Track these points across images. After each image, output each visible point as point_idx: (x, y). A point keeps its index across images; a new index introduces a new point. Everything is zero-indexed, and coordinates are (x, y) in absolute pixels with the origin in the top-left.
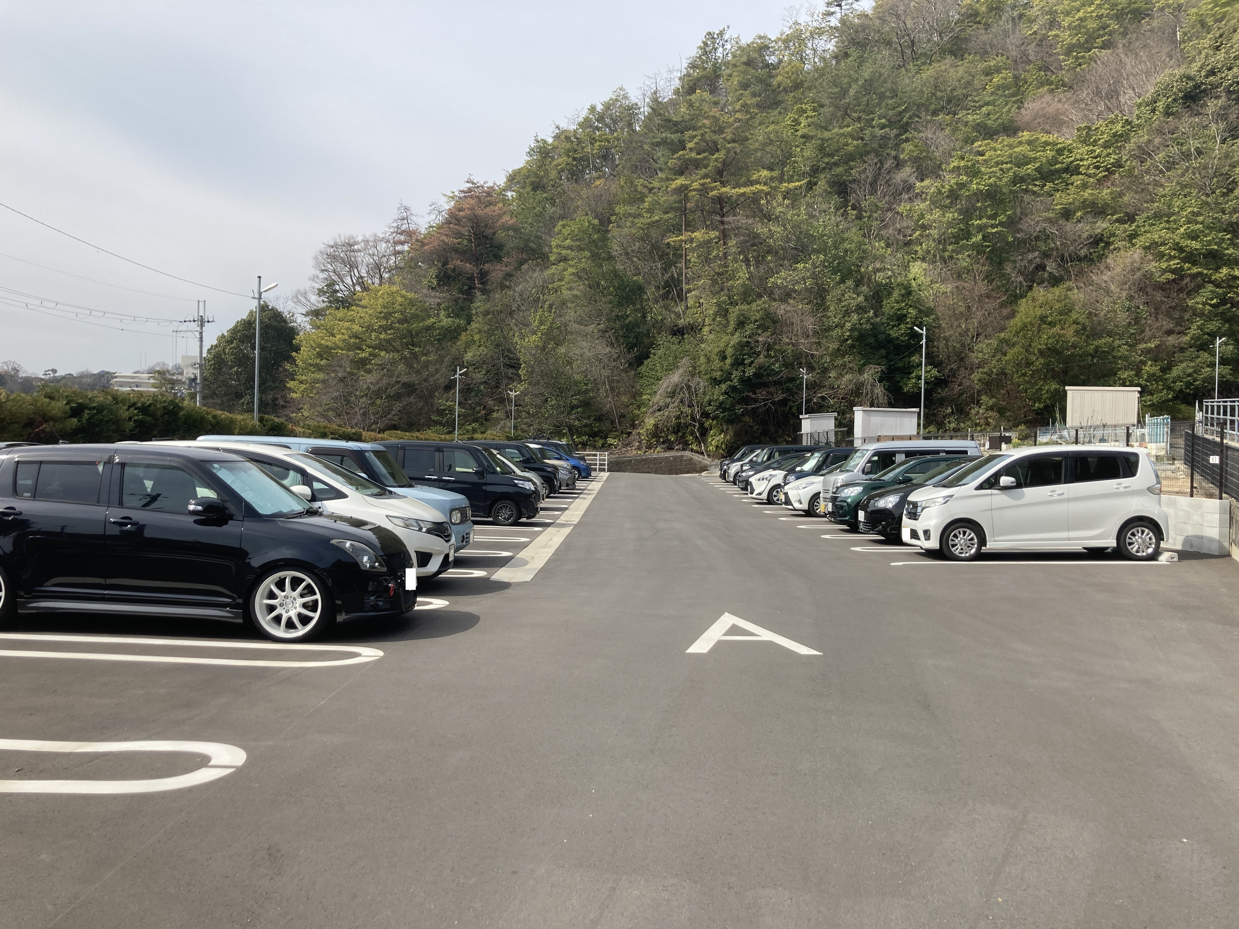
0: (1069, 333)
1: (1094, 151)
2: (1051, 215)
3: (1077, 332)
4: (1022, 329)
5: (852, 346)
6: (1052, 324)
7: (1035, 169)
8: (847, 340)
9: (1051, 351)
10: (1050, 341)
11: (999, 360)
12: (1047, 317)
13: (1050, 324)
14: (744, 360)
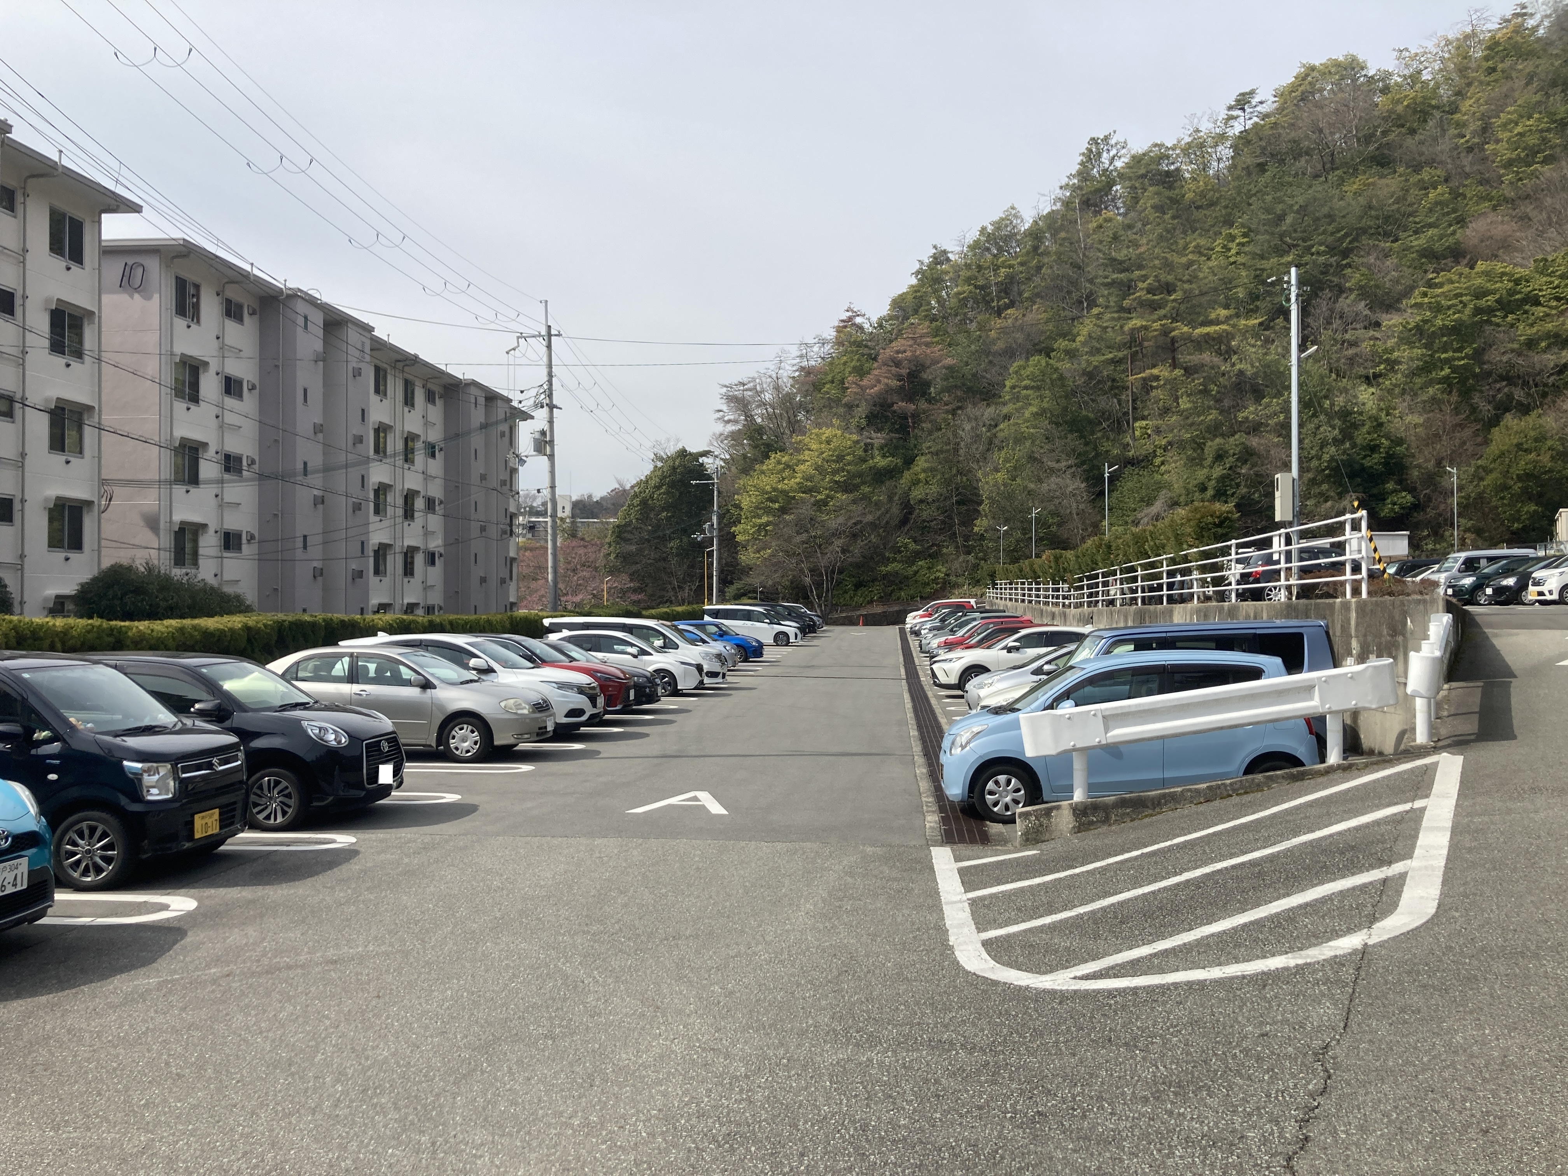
0: (1545, 459)
1: (1551, 283)
2: (1516, 346)
3: (1552, 457)
4: (1500, 457)
5: (1329, 476)
6: (1528, 451)
7: (1496, 301)
8: (1324, 470)
9: (1527, 476)
10: (1529, 466)
11: (1477, 485)
12: (1522, 444)
13: (1526, 451)
14: (1226, 491)
